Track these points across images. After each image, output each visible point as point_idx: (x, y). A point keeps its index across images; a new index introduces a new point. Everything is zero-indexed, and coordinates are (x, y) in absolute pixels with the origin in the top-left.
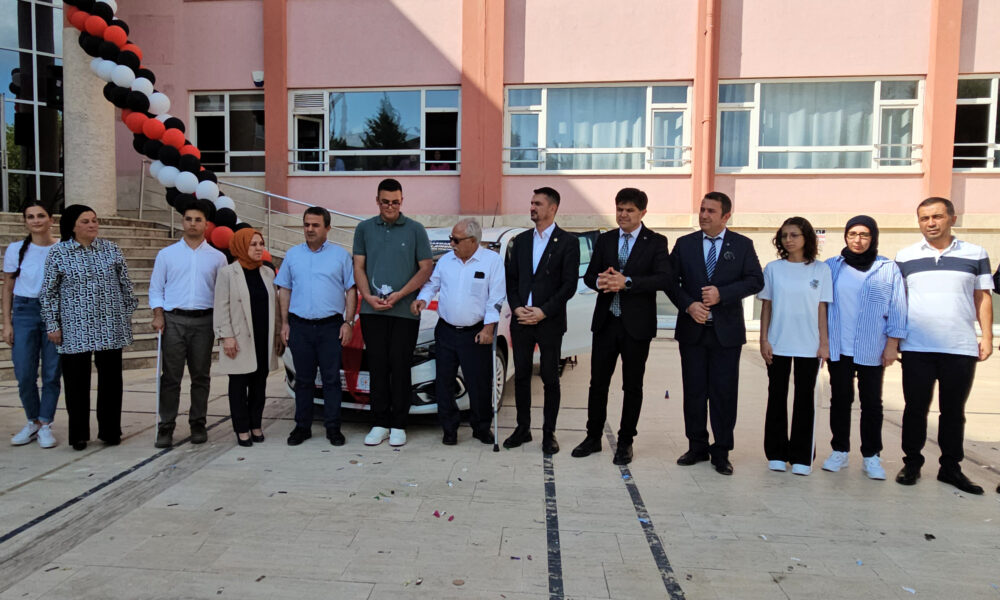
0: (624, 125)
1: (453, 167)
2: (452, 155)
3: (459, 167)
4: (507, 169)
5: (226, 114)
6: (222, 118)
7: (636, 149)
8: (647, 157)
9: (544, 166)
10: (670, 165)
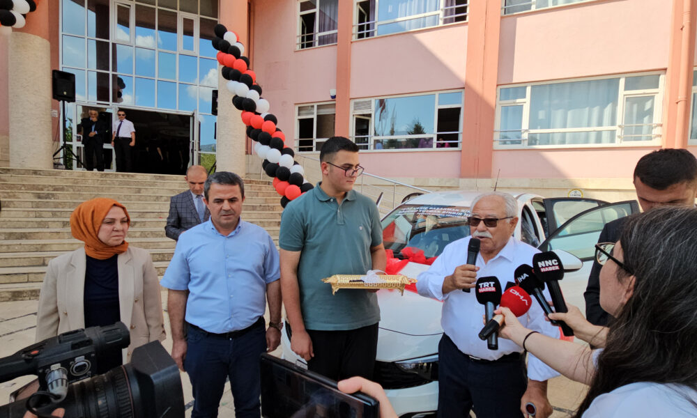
0: (596, 111)
2: (456, 137)
3: (460, 145)
4: (497, 146)
5: (315, 117)
6: (312, 119)
7: (606, 127)
8: (619, 132)
9: (526, 143)
10: (639, 139)
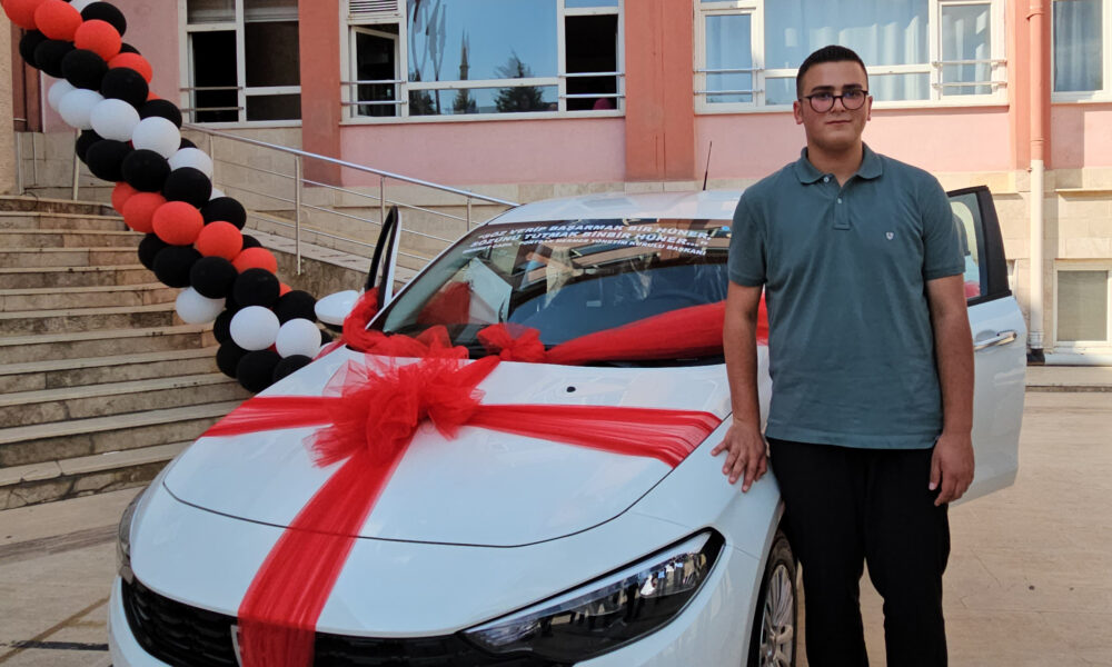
0: (890, 30)
1: (612, 104)
2: (610, 84)
3: (621, 103)
4: (701, 106)
5: (238, 27)
6: (233, 34)
7: (911, 67)
8: (933, 78)
9: (762, 98)
10: (970, 91)
